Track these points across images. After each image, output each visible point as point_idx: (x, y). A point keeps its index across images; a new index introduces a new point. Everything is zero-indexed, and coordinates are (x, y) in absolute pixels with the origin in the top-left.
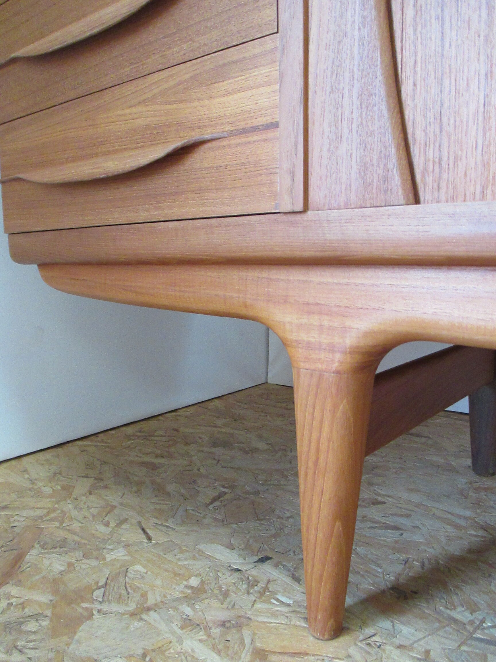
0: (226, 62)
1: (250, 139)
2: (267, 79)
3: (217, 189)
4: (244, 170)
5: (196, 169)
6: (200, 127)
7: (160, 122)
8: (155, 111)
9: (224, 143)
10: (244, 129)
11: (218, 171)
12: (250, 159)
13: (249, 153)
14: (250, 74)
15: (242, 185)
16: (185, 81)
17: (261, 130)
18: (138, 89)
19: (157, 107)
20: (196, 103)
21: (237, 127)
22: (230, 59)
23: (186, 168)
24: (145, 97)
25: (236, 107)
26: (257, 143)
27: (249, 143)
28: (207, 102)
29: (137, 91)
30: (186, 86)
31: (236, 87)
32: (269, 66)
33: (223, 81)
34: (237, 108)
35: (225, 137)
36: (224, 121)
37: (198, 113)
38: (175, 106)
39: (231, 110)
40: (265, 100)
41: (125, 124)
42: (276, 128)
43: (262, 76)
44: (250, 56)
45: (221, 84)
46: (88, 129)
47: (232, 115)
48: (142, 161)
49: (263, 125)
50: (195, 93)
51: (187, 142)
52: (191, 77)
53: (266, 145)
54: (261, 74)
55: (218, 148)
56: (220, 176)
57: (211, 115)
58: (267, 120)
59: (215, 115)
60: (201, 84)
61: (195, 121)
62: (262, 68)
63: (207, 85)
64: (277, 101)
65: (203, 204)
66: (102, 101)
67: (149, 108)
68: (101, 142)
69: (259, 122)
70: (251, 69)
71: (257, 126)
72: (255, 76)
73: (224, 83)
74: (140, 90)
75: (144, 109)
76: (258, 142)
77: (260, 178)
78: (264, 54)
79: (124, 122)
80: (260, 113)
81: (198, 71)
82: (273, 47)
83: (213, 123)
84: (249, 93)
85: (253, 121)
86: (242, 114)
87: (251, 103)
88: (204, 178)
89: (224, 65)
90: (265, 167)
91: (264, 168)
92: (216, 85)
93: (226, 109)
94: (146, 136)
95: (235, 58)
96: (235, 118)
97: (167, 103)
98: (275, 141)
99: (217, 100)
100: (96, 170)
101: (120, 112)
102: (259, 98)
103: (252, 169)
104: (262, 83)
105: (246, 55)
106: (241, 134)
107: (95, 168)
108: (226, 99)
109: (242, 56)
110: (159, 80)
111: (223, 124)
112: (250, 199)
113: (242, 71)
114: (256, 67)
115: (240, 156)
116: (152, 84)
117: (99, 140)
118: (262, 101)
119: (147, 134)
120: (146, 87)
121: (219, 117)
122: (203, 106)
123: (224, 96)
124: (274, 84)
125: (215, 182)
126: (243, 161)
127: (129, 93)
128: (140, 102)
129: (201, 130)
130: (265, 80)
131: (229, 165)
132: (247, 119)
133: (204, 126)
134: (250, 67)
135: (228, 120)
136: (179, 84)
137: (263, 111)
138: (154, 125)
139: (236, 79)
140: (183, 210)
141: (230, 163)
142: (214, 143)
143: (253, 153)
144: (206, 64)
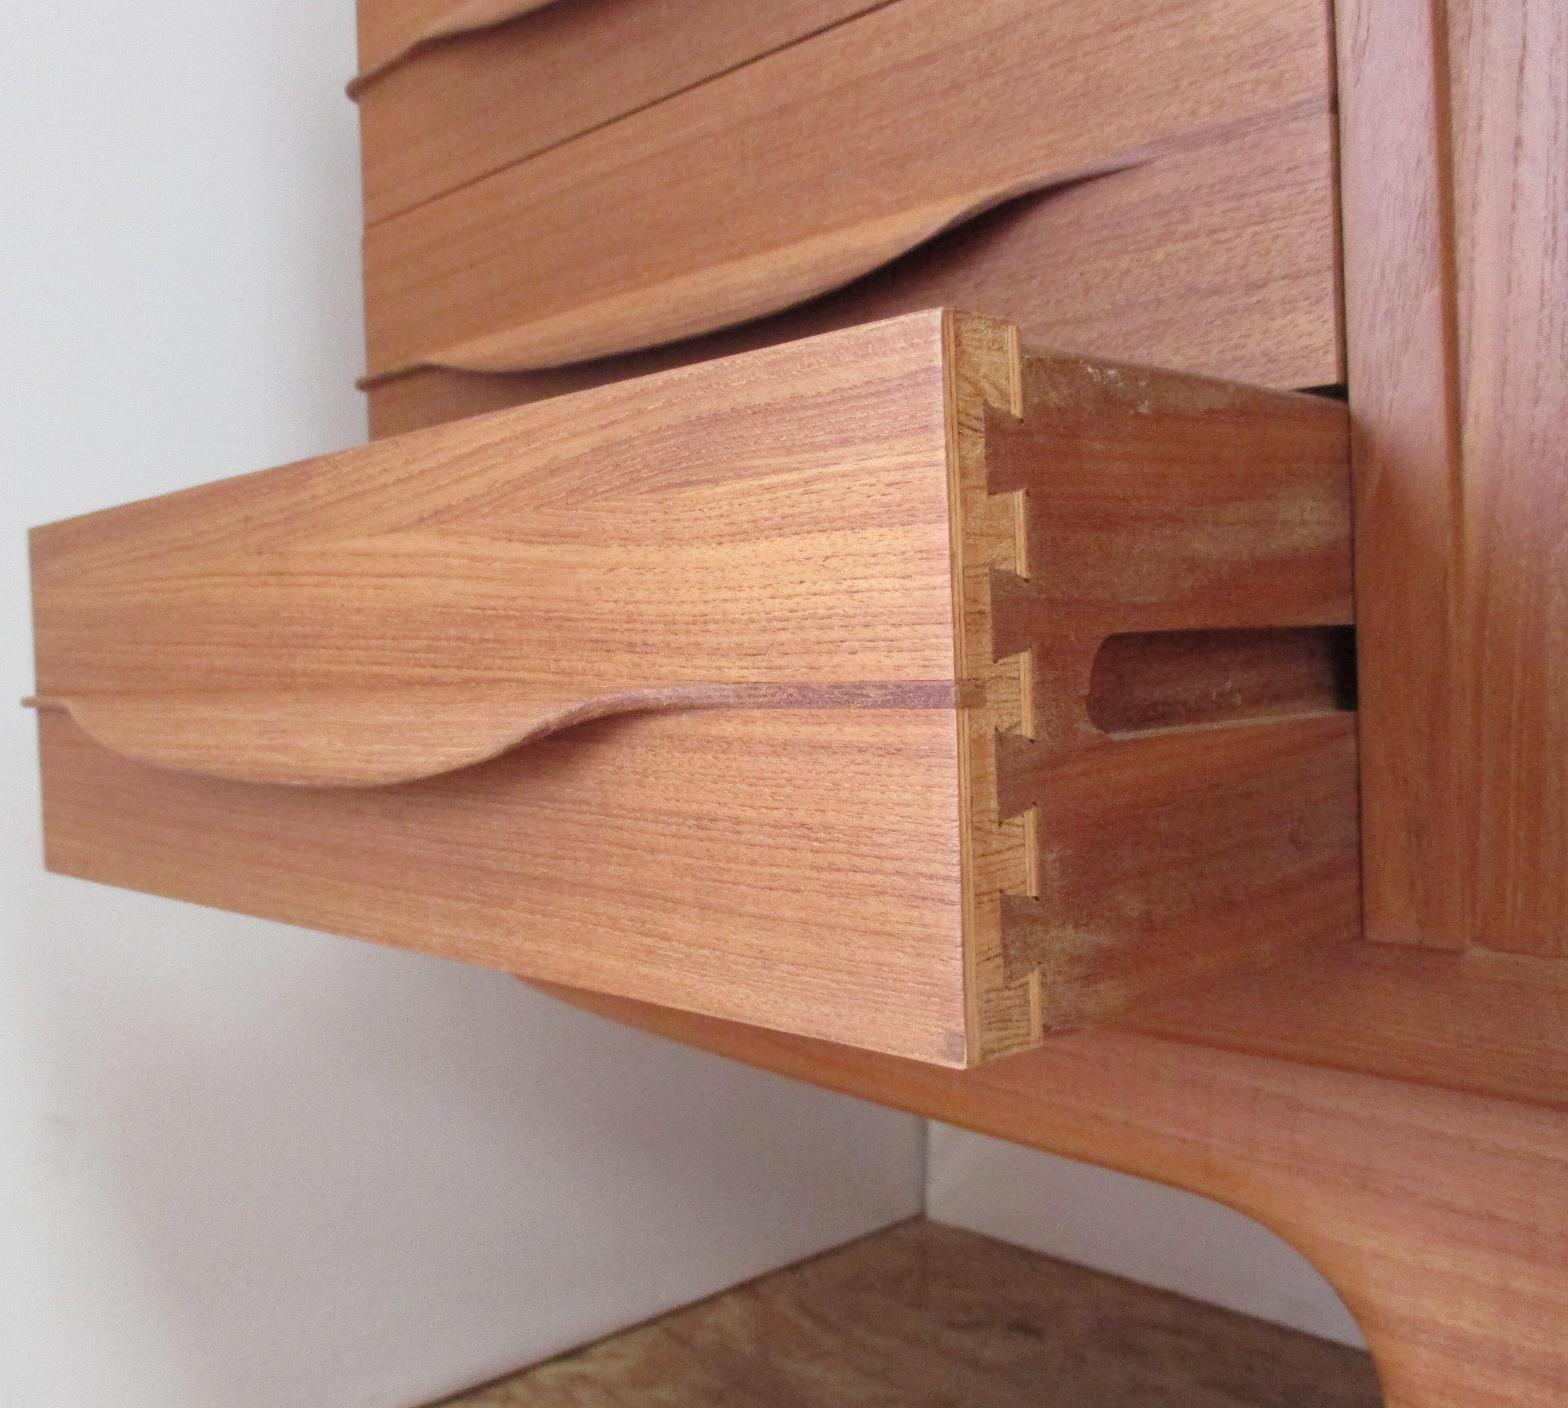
0: (725, 406)
1: (829, 732)
2: (896, 495)
3: (704, 907)
4: (810, 857)
5: (621, 807)
6: (631, 647)
7: (492, 603)
8: (472, 558)
9: (729, 728)
10: (803, 688)
11: (701, 834)
12: (831, 817)
13: (827, 789)
14: (824, 466)
15: (802, 915)
16: (576, 461)
17: (875, 706)
18: (415, 468)
19: (481, 547)
20: (614, 554)
21: (775, 675)
22: (741, 399)
23: (583, 795)
24: (439, 501)
25: (770, 591)
26: (858, 758)
27: (826, 747)
28: (655, 556)
29: (411, 477)
30: (575, 483)
31: (765, 513)
32: (900, 445)
33: (716, 482)
34: (773, 597)
35: (729, 706)
36: (725, 641)
37: (622, 593)
38: (540, 552)
39: (750, 600)
40: (888, 583)
41: (376, 588)
42: (937, 707)
43: (873, 480)
44: (819, 394)
45: (707, 491)
46: (265, 584)
47: (752, 621)
48: (421, 759)
49: (882, 686)
50: (613, 511)
51: (582, 709)
52: (595, 451)
53: (896, 771)
54: (870, 473)
55: (705, 744)
56: (712, 857)
57: (673, 608)
58: (898, 668)
59: (687, 608)
60: (634, 481)
61: (613, 621)
62: (871, 447)
63: (652, 491)
64: (938, 592)
65: (649, 951)
66: (305, 495)
67: (452, 545)
68: (305, 636)
69: (863, 667)
70: (824, 447)
71: (861, 685)
72: (845, 475)
73: (719, 490)
74: (422, 472)
75: (436, 544)
76: (861, 751)
77: (874, 905)
78: (877, 394)
79: (374, 581)
80: (868, 633)
81: (620, 432)
82: (914, 368)
83: (683, 640)
84: (822, 543)
85: (837, 660)
86: (793, 623)
87: (828, 586)
88: (652, 851)
89: (716, 419)
90: (898, 865)
91: (890, 866)
92: (690, 492)
93: (729, 594)
94: (443, 643)
95: (760, 397)
96: (767, 637)
97: (509, 536)
98: (934, 761)
99: (693, 554)
100: (277, 757)
101: (361, 544)
102: (860, 571)
103: (842, 861)
104: (874, 510)
105: (805, 387)
106: (790, 703)
107: (272, 749)
108: (725, 553)
109: (784, 391)
110: (483, 448)
111: (716, 651)
112: (838, 982)
113: (789, 452)
114: (846, 442)
115: (788, 796)
116: (461, 457)
117: (299, 629)
118: (874, 583)
119: (448, 639)
120: (441, 466)
121: (702, 620)
122: (641, 568)
123: (720, 539)
124: (924, 522)
125: (694, 876)
126: (801, 815)
127: (389, 478)
128: (422, 519)
129: (636, 658)
130: (885, 500)
131: (749, 821)
132: (816, 647)
133: (645, 644)
134: (820, 437)
135: (737, 639)
136: (553, 471)
137: (880, 629)
138: (470, 611)
139: (768, 480)
140: (579, 954)
141: (750, 813)
142: (684, 718)
143: (844, 794)
144: (650, 407)
